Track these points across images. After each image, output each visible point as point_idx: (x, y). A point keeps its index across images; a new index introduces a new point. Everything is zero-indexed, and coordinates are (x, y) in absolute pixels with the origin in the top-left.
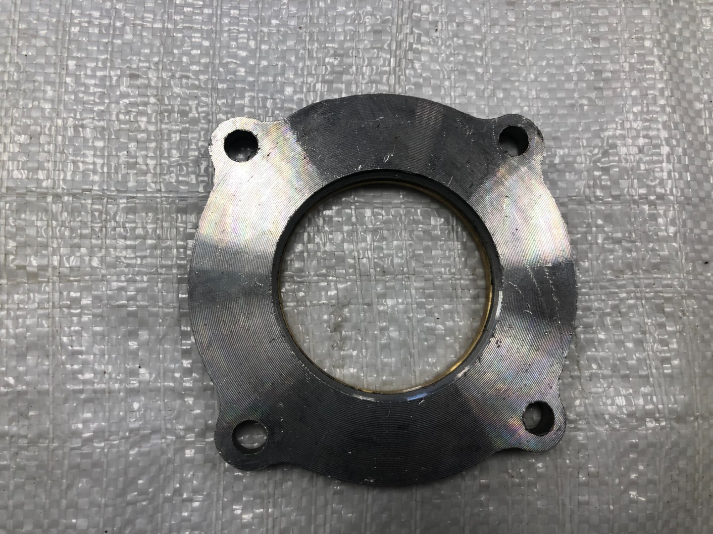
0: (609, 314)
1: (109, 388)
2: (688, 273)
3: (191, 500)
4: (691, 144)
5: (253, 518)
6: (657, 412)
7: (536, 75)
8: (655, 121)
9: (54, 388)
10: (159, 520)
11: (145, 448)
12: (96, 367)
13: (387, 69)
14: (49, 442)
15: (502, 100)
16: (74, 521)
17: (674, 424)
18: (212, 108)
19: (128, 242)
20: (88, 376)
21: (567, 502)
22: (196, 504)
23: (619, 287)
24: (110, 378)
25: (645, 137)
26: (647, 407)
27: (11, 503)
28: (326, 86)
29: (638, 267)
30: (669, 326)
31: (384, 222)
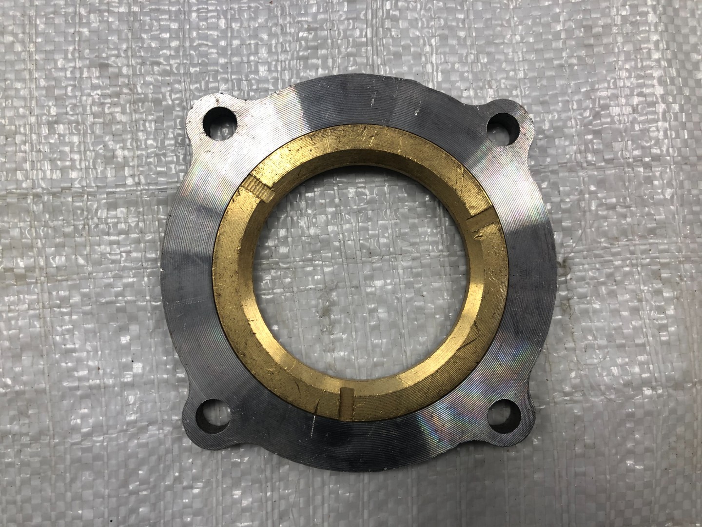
0: (603, 283)
1: (104, 383)
2: (686, 237)
3: (192, 488)
4: (688, 99)
5: (252, 503)
6: (653, 380)
7: (521, 36)
8: (651, 77)
9: (50, 387)
10: (162, 507)
11: (144, 439)
12: (90, 363)
13: (364, 39)
14: (50, 439)
15: (486, 65)
16: (80, 512)
17: (671, 391)
18: (185, 94)
19: (113, 238)
20: (83, 373)
21: (564, 473)
22: (196, 491)
23: (614, 255)
24: (105, 373)
25: (639, 95)
26: (643, 376)
27: (19, 498)
28: (302, 63)
29: (633, 233)
30: (666, 292)
31: (369, 202)
